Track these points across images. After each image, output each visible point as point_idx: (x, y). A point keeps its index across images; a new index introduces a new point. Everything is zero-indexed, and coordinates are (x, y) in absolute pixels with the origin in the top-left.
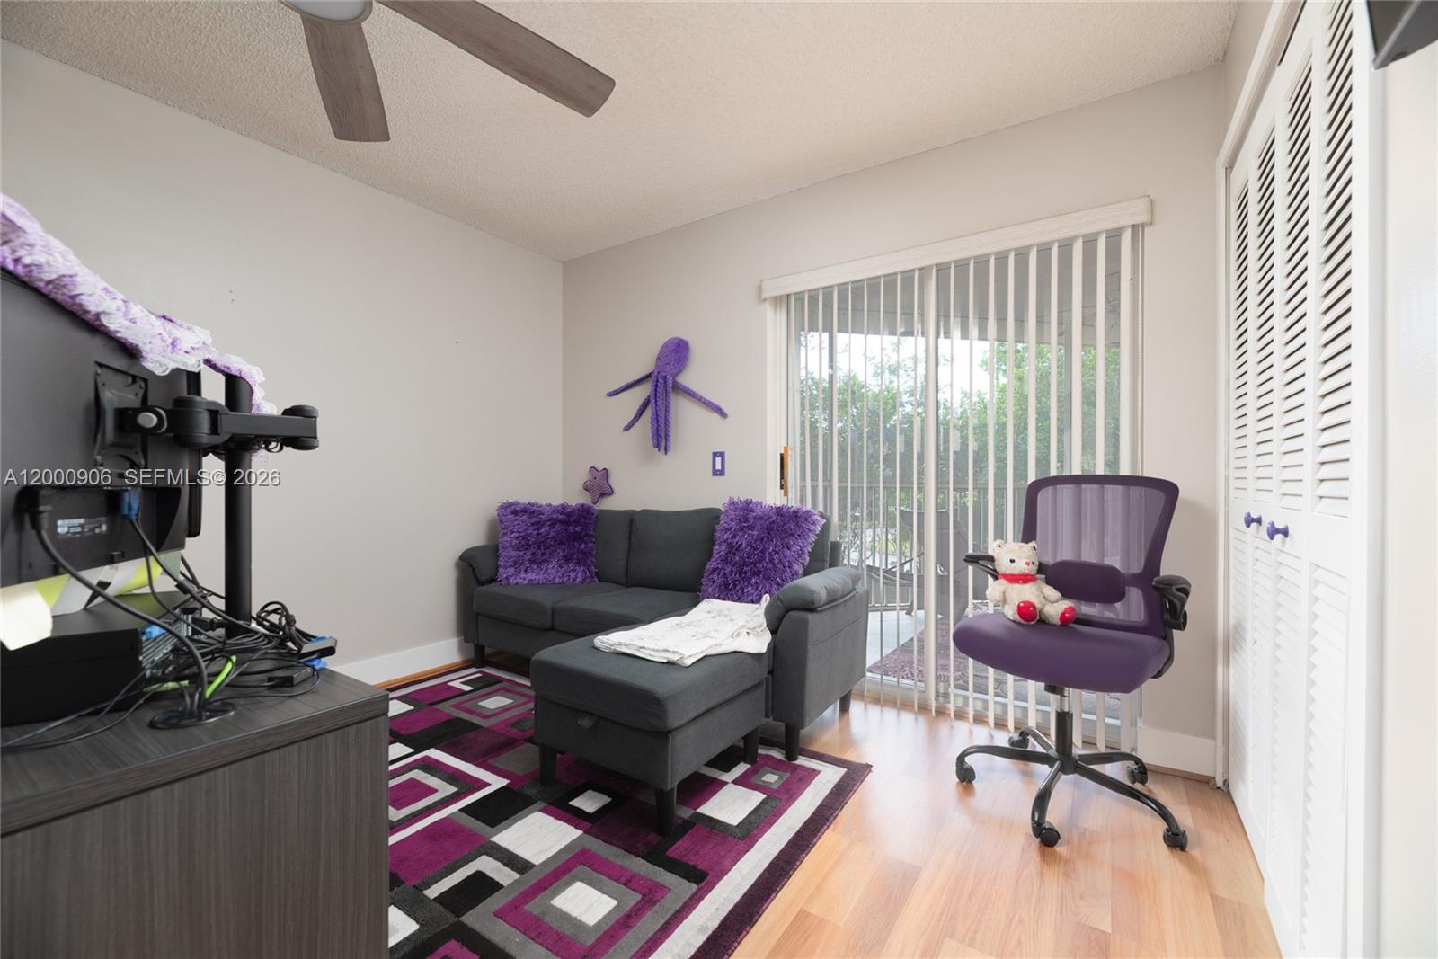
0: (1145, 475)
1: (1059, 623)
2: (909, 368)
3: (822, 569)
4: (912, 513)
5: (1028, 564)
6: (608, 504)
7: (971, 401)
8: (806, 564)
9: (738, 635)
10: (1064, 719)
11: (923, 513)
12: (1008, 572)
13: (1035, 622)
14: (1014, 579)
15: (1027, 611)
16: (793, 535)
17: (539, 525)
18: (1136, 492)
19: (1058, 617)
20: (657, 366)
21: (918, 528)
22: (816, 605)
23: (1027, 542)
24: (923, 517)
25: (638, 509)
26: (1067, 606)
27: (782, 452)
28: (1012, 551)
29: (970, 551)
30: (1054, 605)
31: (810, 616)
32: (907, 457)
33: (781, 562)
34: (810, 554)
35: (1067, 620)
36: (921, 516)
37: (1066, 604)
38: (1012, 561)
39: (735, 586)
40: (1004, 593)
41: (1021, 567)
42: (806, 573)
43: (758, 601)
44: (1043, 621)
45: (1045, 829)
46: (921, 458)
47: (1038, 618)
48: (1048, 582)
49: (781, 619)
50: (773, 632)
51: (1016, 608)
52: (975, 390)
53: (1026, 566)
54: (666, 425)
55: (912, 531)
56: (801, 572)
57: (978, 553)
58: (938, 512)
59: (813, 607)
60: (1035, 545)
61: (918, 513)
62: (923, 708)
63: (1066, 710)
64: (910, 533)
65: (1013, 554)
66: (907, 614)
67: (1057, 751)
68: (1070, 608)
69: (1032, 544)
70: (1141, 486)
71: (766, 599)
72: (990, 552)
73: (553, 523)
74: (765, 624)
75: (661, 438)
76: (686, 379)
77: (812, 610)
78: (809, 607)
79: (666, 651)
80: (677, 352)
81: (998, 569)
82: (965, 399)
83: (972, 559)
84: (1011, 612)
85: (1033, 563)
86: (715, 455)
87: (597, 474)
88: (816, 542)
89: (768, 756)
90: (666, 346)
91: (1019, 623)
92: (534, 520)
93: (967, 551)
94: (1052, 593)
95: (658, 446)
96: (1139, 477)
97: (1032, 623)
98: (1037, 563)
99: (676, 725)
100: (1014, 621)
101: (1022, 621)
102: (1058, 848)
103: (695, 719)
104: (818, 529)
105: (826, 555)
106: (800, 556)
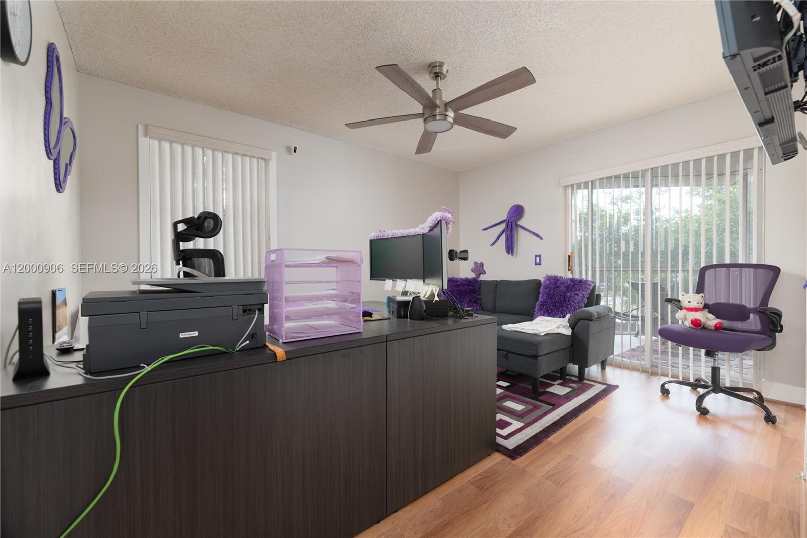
0: (766, 264)
1: (714, 329)
2: (636, 198)
3: (593, 305)
4: (638, 284)
5: (698, 303)
6: (483, 278)
7: (681, 216)
8: (585, 303)
9: (559, 328)
10: (715, 371)
11: (644, 284)
12: (687, 307)
13: (700, 327)
14: (690, 309)
15: (696, 323)
16: (579, 290)
17: (458, 286)
18: (761, 271)
19: (713, 326)
20: (508, 217)
21: (641, 291)
22: (593, 318)
23: (698, 294)
24: (644, 286)
25: (499, 280)
26: (718, 322)
27: (570, 254)
28: (690, 298)
29: (669, 297)
30: (711, 321)
31: (590, 322)
32: (635, 253)
33: (574, 302)
34: (588, 299)
35: (718, 328)
36: (643, 285)
37: (718, 320)
38: (690, 302)
39: (552, 311)
40: (685, 316)
41: (694, 304)
42: (585, 306)
43: (564, 317)
44: (704, 328)
45: (701, 408)
46: (643, 254)
47: (702, 326)
48: (709, 312)
49: (576, 324)
50: (573, 329)
51: (690, 321)
52: (683, 209)
53: (697, 304)
54: (511, 243)
55: (638, 293)
56: (583, 306)
57: (672, 298)
58: (652, 283)
59: (591, 319)
60: (703, 296)
61: (641, 284)
62: (644, 371)
63: (716, 366)
64: (636, 294)
65: (691, 299)
66: (635, 336)
67: (712, 383)
68: (719, 322)
69: (702, 295)
70: (764, 268)
71: (568, 316)
72: (680, 299)
73: (464, 285)
74: (569, 325)
75: (510, 248)
76: (521, 223)
77: (590, 320)
78: (589, 318)
79: (533, 330)
80: (518, 211)
81: (682, 306)
82: (677, 215)
83: (670, 301)
84: (688, 323)
85: (701, 303)
86: (536, 256)
87: (478, 265)
88: (590, 294)
89: (570, 379)
90: (512, 208)
91: (692, 328)
92: (455, 284)
93: (668, 296)
94: (711, 316)
95: (508, 252)
96: (762, 265)
97: (699, 328)
98: (703, 303)
99: (541, 354)
100: (690, 327)
101: (694, 327)
102: (707, 416)
103: (546, 354)
104: (591, 288)
105: (594, 299)
106: (582, 299)
